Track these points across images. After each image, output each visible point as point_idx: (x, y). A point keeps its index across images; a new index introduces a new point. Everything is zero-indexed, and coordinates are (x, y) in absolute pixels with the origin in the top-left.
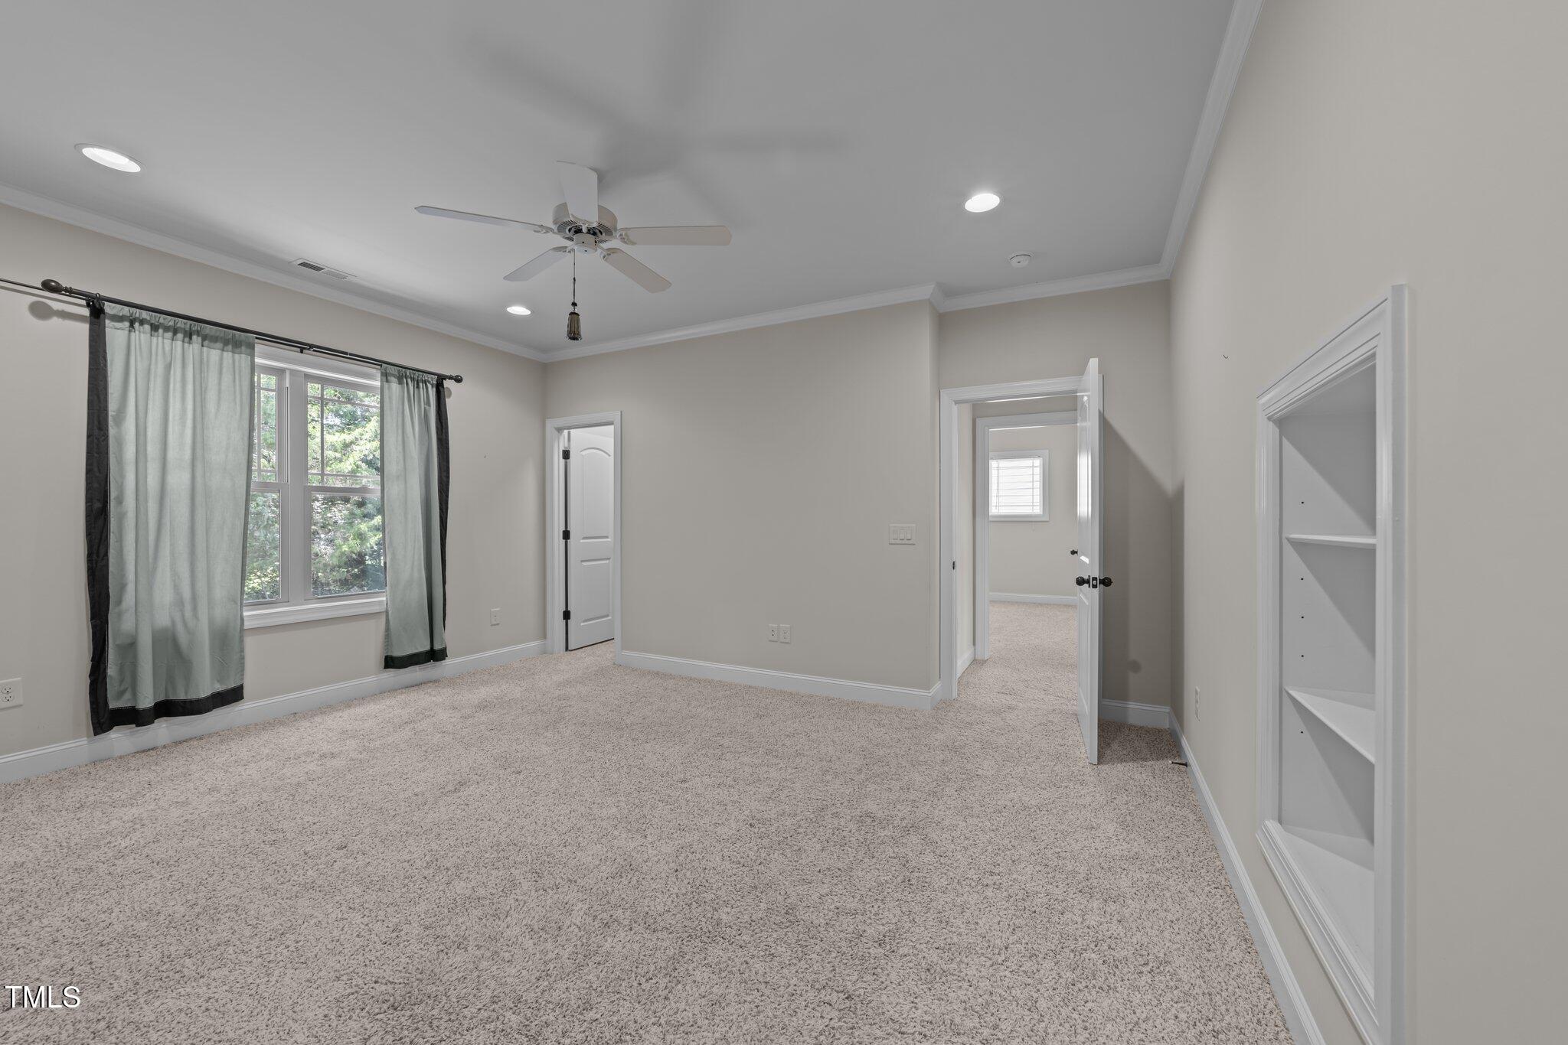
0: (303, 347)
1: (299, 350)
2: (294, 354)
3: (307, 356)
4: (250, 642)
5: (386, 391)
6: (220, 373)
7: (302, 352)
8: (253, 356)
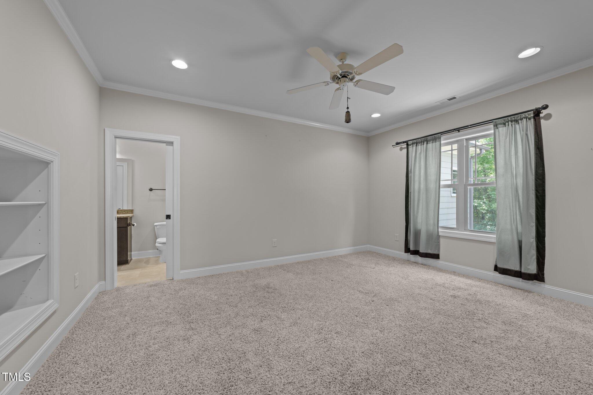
0: (458, 130)
1: (458, 131)
2: (456, 133)
3: (461, 132)
4: (442, 240)
5: (497, 133)
6: (432, 150)
7: (459, 132)
8: (440, 141)
